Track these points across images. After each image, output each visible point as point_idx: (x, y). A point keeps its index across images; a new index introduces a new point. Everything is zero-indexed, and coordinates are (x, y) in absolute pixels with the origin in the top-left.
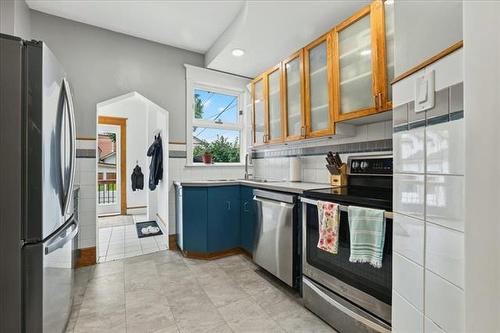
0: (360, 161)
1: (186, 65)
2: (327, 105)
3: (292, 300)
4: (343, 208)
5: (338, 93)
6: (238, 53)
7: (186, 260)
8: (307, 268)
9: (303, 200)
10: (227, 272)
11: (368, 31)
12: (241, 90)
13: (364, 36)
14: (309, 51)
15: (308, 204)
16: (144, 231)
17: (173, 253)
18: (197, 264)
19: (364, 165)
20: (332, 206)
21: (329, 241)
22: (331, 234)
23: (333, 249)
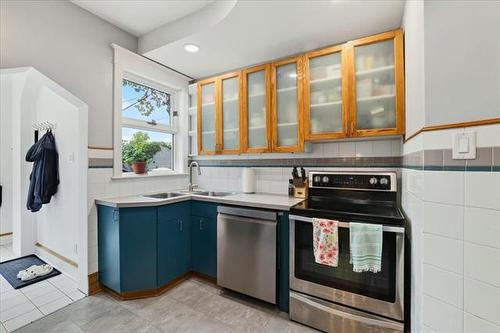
0: (322, 176)
1: (115, 46)
2: (296, 123)
3: (276, 317)
4: (343, 225)
5: (307, 114)
6: (192, 49)
7: (125, 305)
8: (295, 282)
9: (291, 217)
10: (191, 306)
11: (338, 66)
12: (179, 88)
13: (335, 69)
14: (277, 67)
15: (296, 221)
16: (24, 275)
17: (98, 300)
18: (145, 305)
19: (325, 180)
20: (331, 223)
21: (330, 256)
22: (331, 248)
23: (334, 262)
